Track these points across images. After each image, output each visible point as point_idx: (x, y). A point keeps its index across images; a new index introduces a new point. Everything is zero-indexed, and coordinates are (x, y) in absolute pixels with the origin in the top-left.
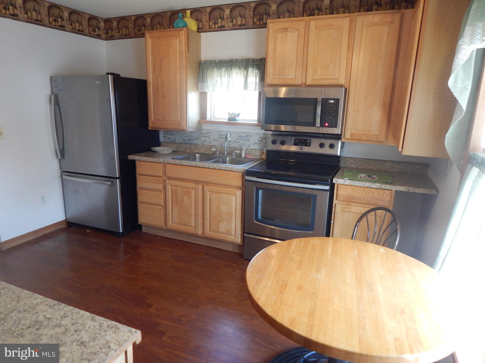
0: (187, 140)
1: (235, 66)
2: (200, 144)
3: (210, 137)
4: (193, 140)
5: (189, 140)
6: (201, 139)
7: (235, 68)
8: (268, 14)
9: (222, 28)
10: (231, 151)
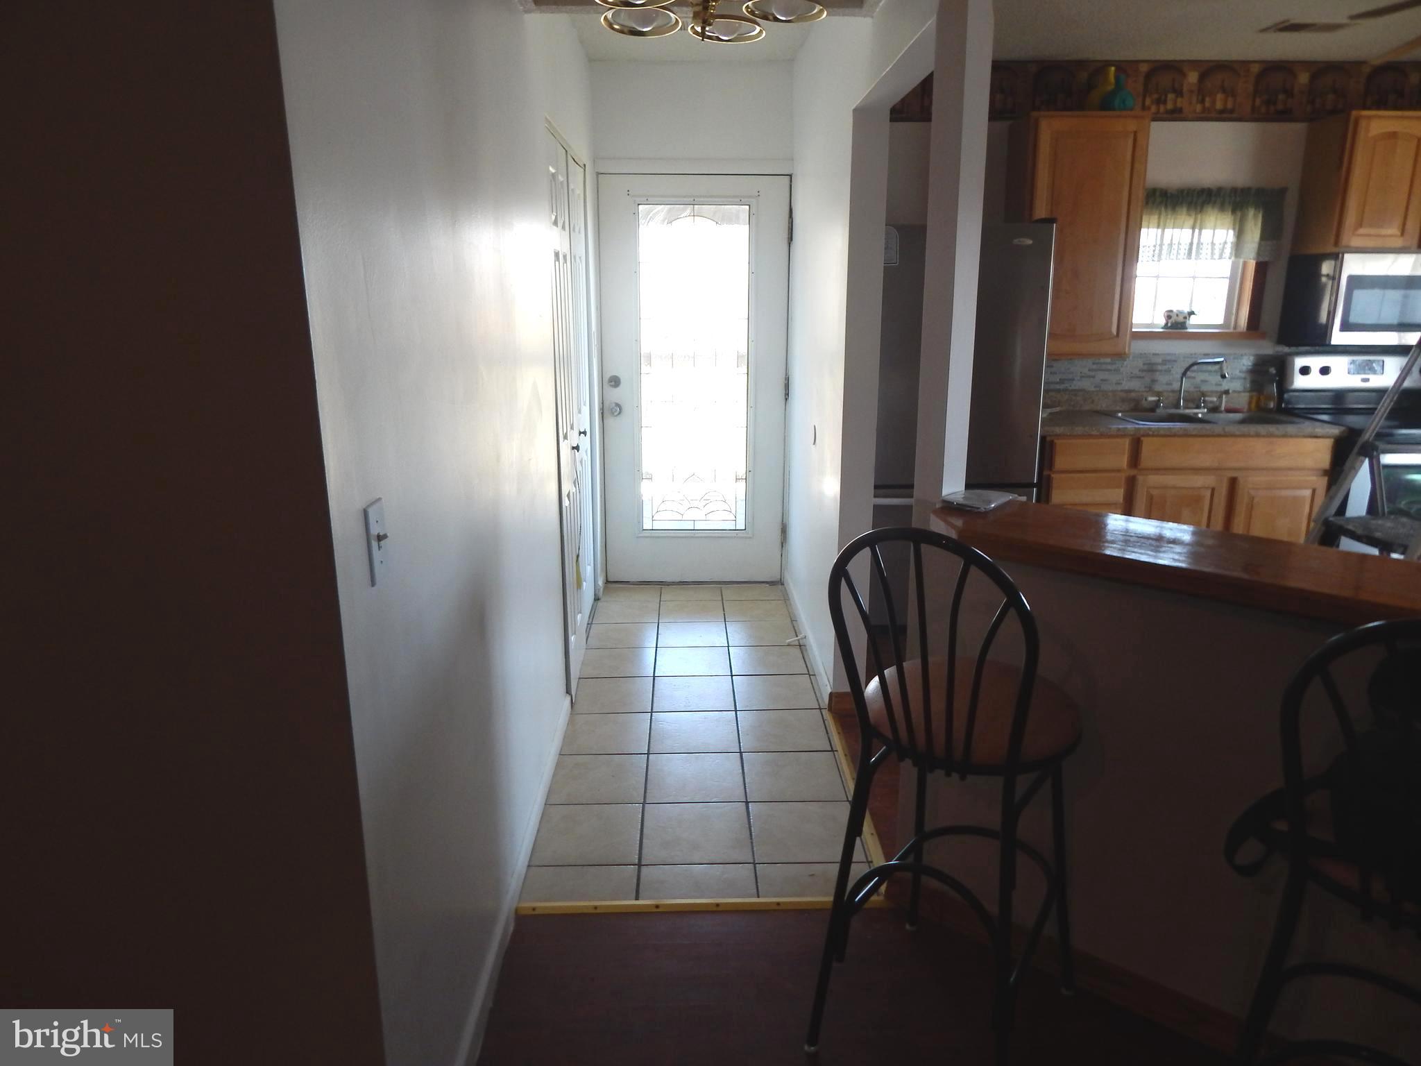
0: (1057, 383)
1: (1215, 203)
2: (1093, 389)
3: (1119, 370)
4: (1073, 380)
5: (1062, 381)
6: (1094, 377)
7: (1213, 207)
8: (1289, 93)
9: (1176, 115)
10: (1196, 400)
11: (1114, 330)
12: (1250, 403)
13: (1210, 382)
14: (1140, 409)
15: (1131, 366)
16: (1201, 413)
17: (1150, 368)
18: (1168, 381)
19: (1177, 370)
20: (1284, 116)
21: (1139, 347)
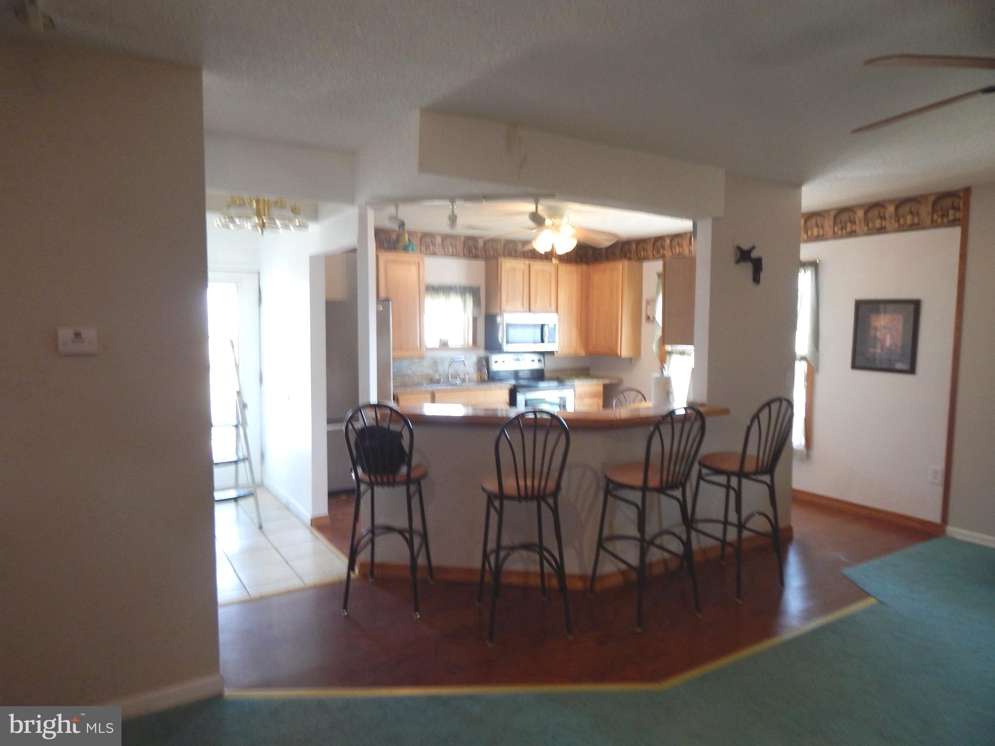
1: (453, 292)
7: (453, 294)
8: (476, 248)
9: (434, 254)
10: (455, 376)
11: (419, 348)
12: (477, 378)
13: (460, 369)
14: (432, 381)
15: (427, 363)
16: (458, 382)
17: (435, 363)
18: (444, 368)
19: (446, 364)
20: (476, 257)
21: (429, 354)
